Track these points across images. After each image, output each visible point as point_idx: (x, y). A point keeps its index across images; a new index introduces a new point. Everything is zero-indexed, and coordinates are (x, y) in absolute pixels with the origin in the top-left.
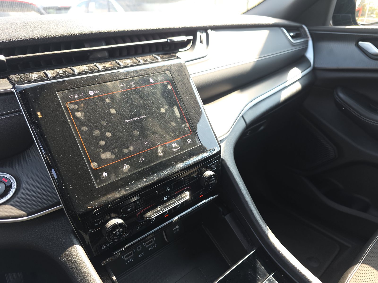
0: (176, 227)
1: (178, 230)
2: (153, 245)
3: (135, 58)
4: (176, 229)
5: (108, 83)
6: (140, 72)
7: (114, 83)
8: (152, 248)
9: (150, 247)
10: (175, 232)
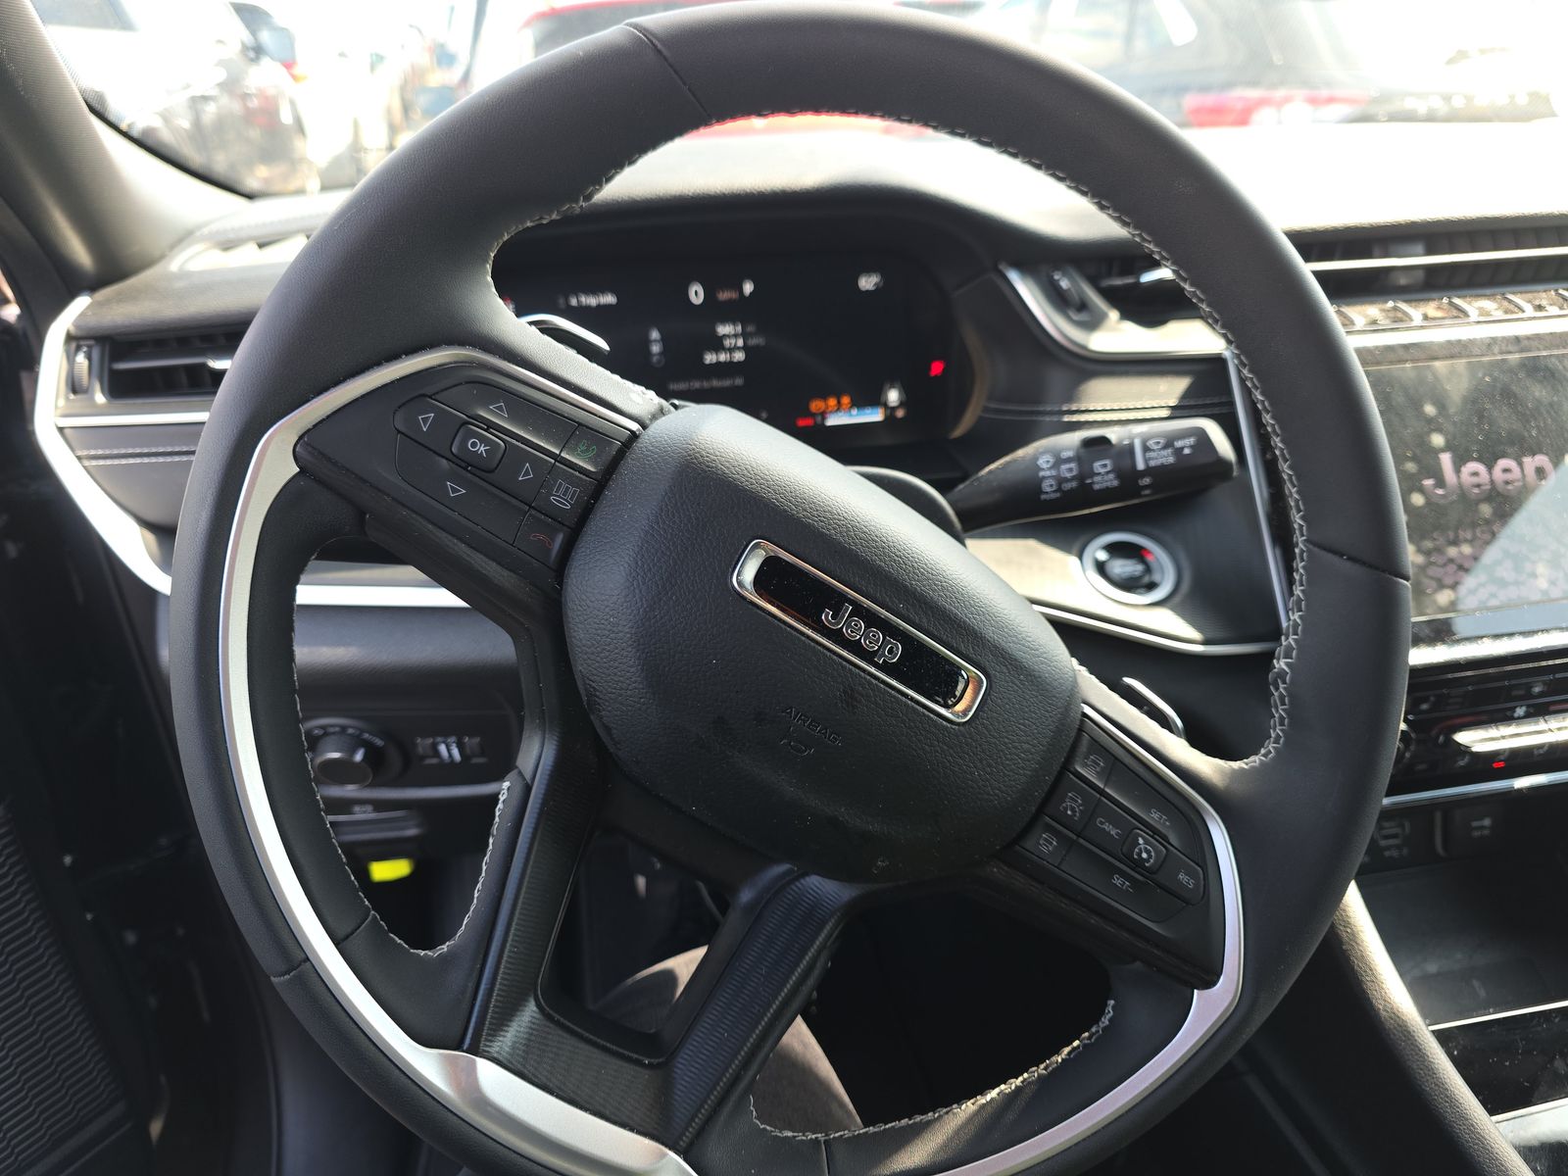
0: (1482, 819)
1: (1486, 832)
2: (1398, 847)
3: (1556, 290)
4: (1482, 828)
5: (1437, 364)
6: (1526, 342)
7: (1452, 365)
8: (1395, 853)
9: (1388, 848)
10: (1476, 834)
